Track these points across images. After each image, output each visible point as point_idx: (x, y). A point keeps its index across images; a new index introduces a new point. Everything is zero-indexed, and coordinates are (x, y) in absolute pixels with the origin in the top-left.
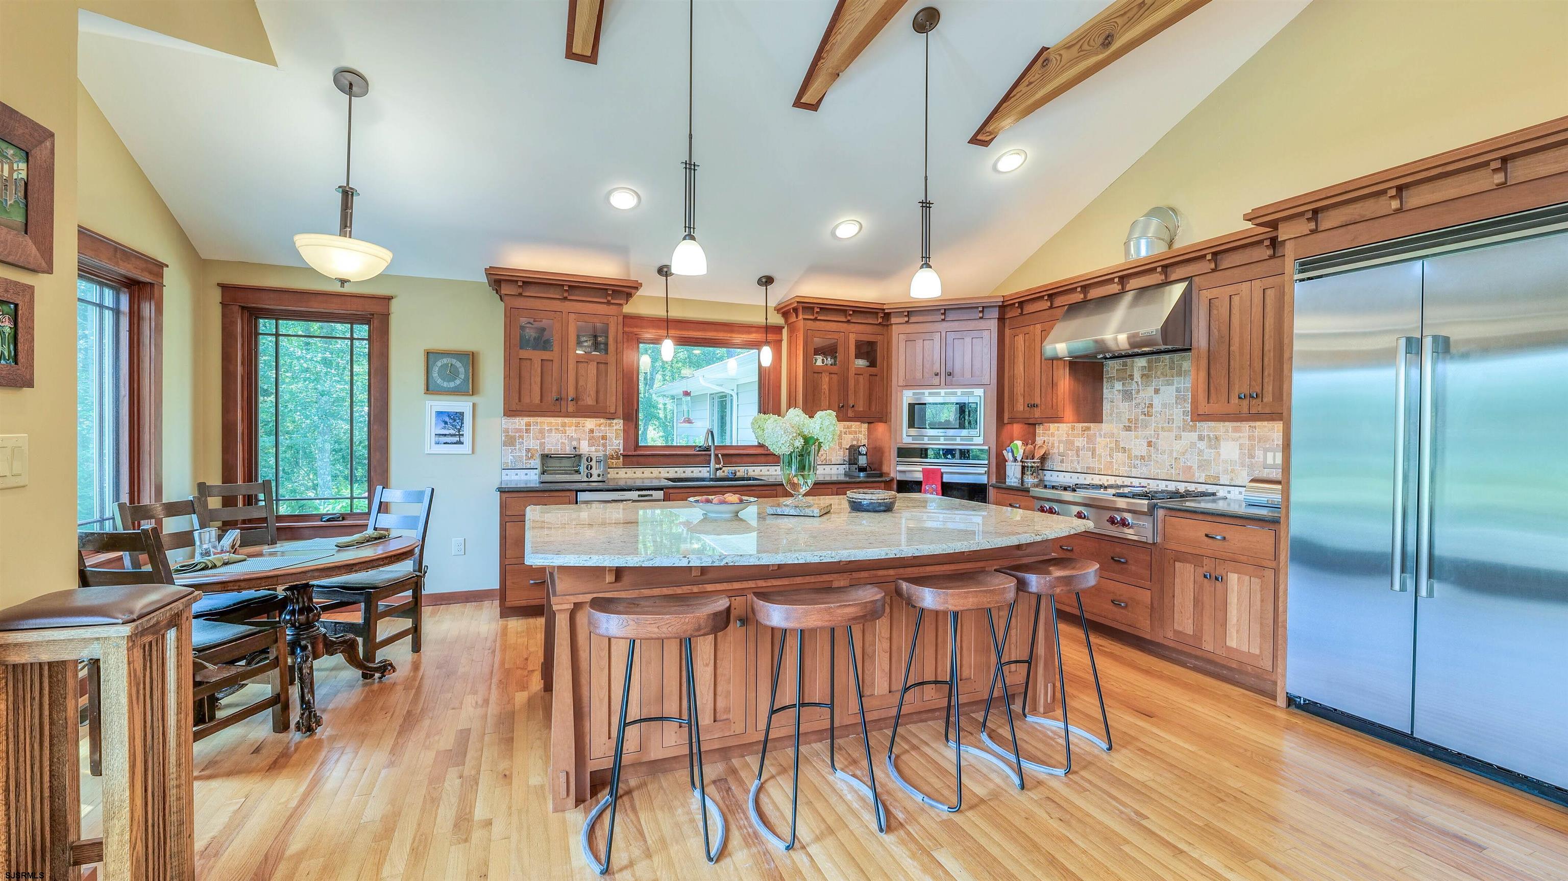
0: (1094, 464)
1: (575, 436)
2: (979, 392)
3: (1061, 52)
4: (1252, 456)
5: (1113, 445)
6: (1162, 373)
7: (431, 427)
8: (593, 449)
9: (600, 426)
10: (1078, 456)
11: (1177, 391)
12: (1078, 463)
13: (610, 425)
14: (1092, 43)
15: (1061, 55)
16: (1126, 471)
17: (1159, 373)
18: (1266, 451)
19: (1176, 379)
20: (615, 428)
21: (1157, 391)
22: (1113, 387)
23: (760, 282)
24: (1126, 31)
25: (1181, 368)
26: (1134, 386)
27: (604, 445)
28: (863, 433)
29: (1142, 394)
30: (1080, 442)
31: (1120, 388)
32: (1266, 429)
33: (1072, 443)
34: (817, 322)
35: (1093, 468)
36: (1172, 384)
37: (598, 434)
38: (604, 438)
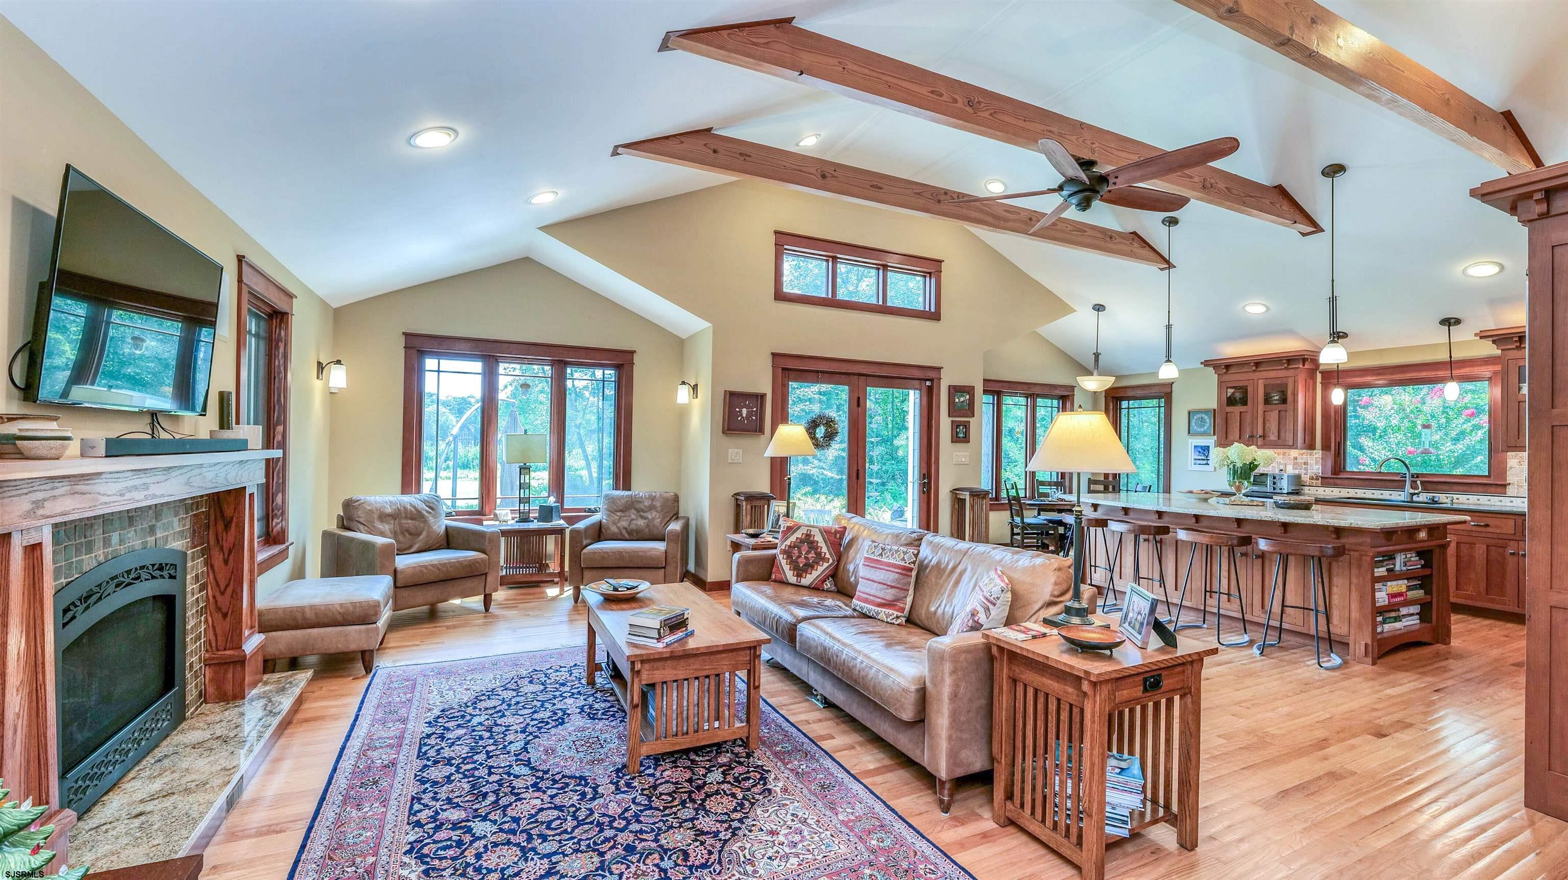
1: (1282, 461)
7: (1191, 455)
8: (1297, 471)
13: (1303, 454)
20: (1314, 456)
27: (1306, 469)
37: (1301, 461)
38: (1307, 463)
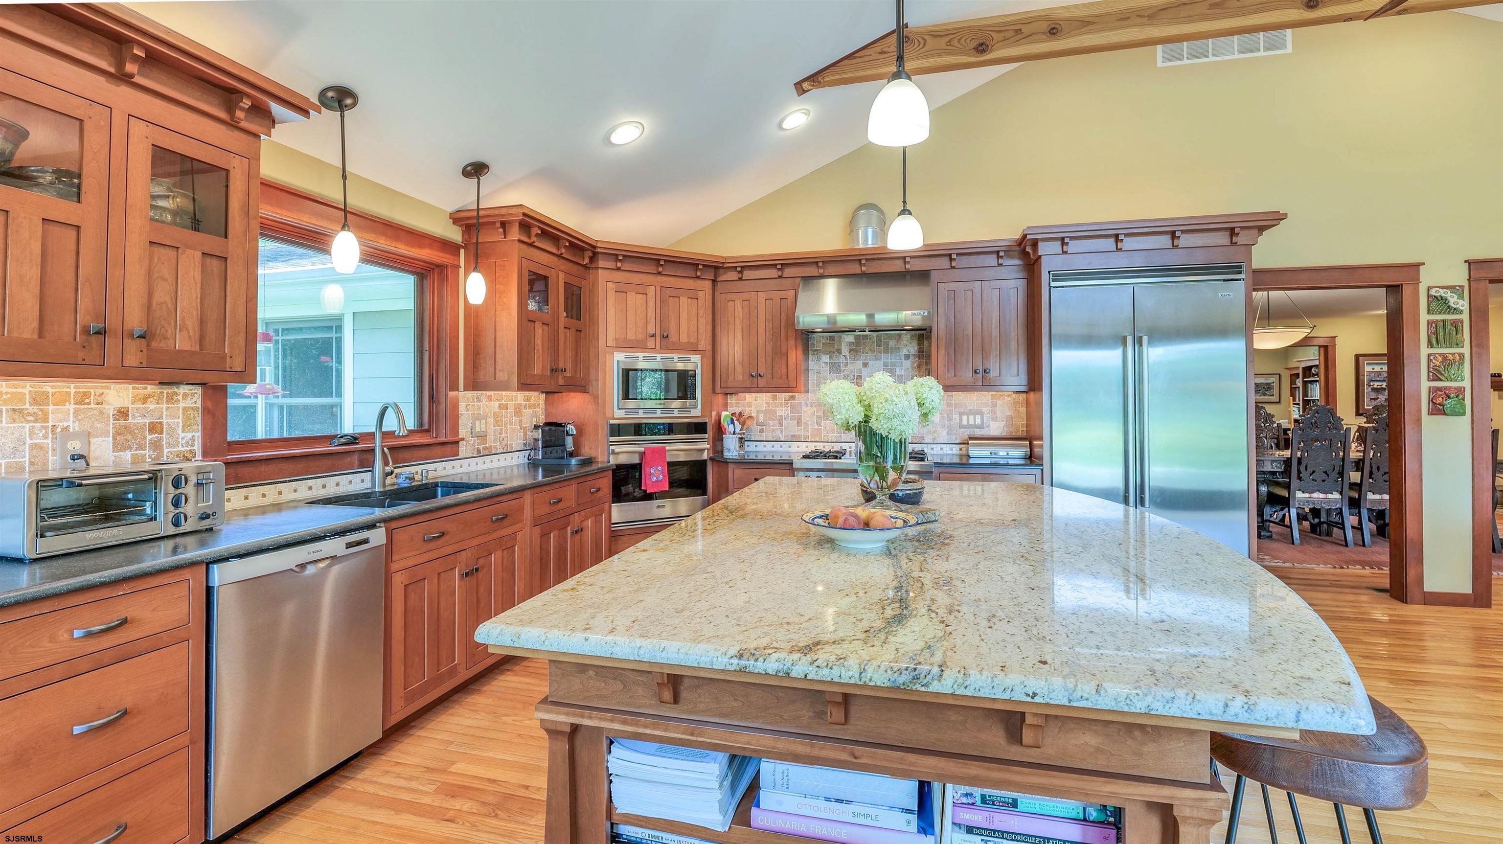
0: (800, 432)
1: (74, 426)
2: (696, 358)
3: (926, 37)
4: (950, 419)
5: (821, 413)
6: (870, 350)
8: (127, 455)
9: (145, 399)
10: (781, 424)
11: (884, 365)
12: (781, 432)
13: (170, 399)
14: (962, 41)
15: (924, 39)
16: (835, 437)
17: (867, 349)
18: (961, 414)
19: (883, 356)
20: (182, 405)
21: (865, 365)
22: (819, 360)
23: (466, 173)
24: (1004, 47)
25: (888, 345)
26: (842, 360)
27: (156, 446)
28: (541, 406)
29: (850, 367)
30: (782, 411)
31: (827, 360)
32: (961, 398)
33: (774, 412)
34: (532, 249)
35: (799, 436)
36: (880, 359)
37: (140, 420)
38: (155, 428)
